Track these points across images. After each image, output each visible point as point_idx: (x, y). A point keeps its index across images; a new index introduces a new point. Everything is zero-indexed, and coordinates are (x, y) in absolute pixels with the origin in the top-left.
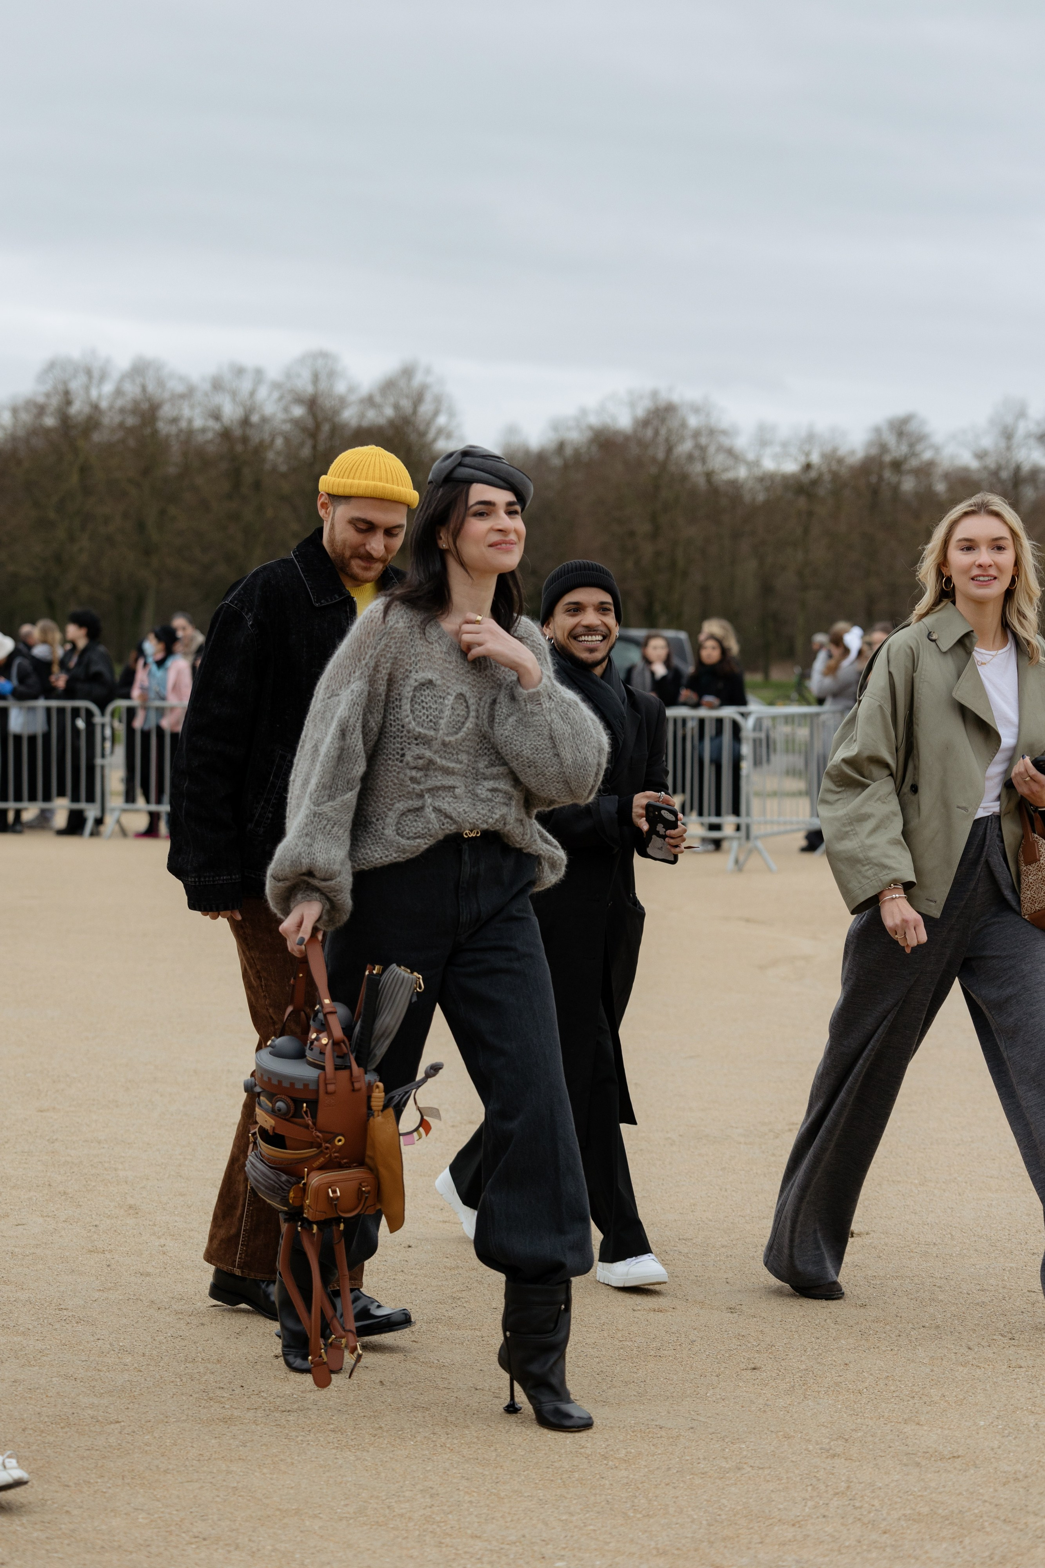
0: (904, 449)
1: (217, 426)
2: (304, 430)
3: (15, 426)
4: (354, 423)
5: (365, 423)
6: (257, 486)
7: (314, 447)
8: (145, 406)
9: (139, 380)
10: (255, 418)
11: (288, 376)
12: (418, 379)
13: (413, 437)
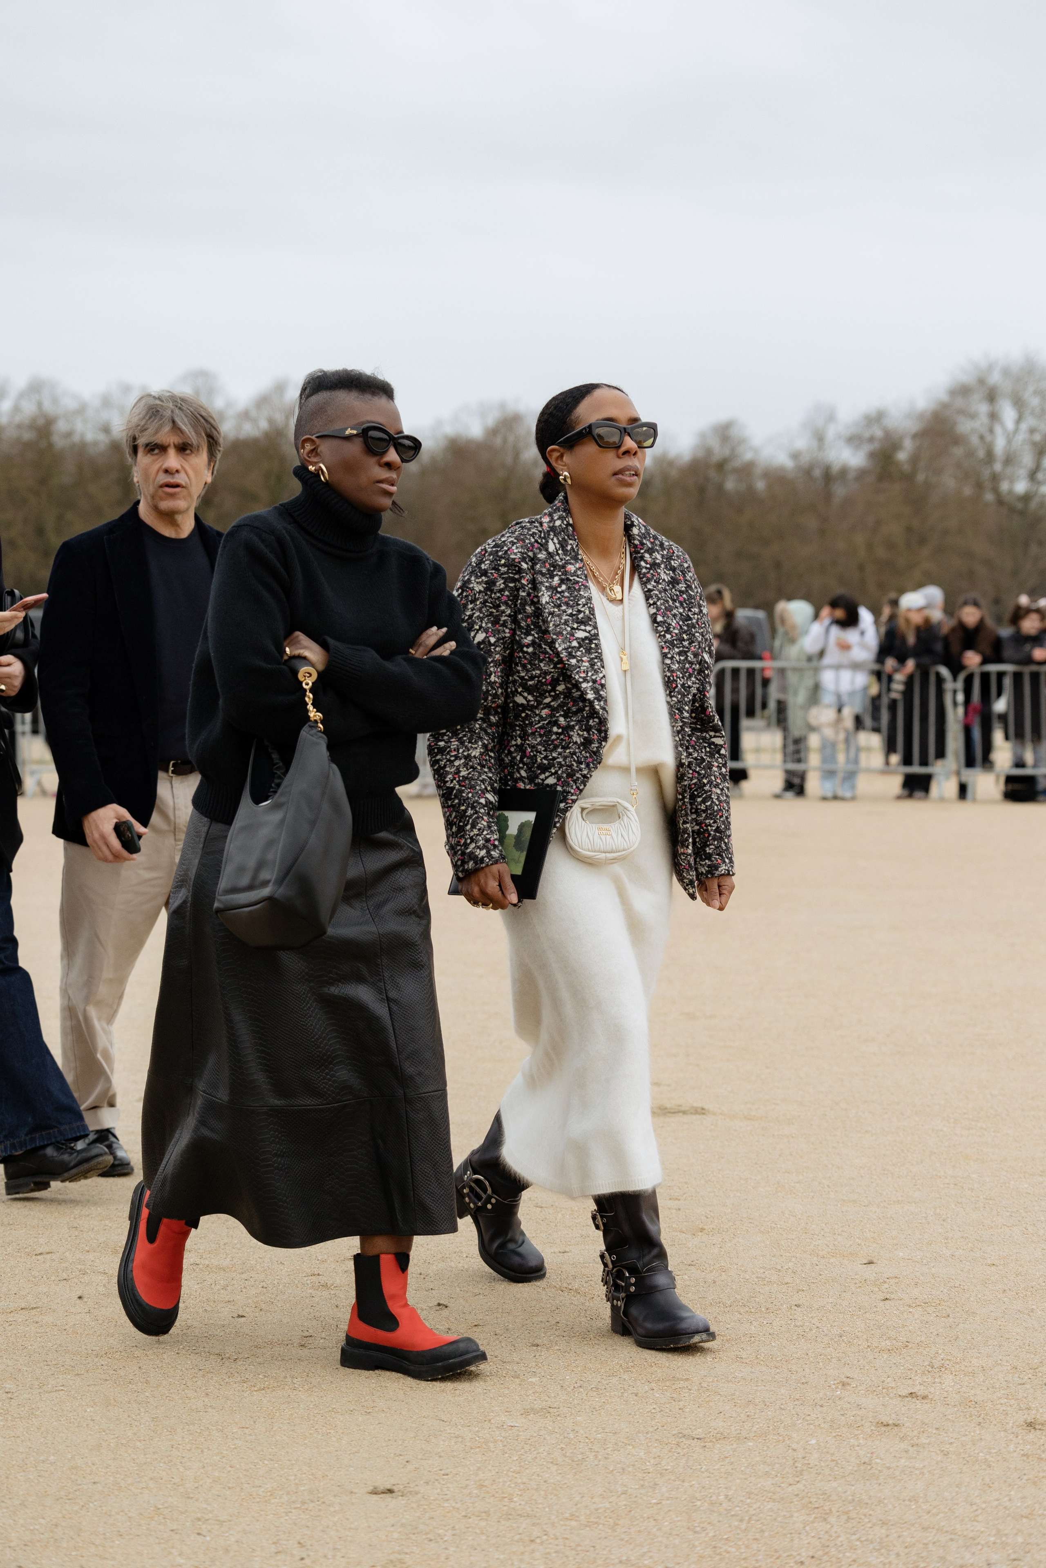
0: (727, 452)
8: (41, 422)
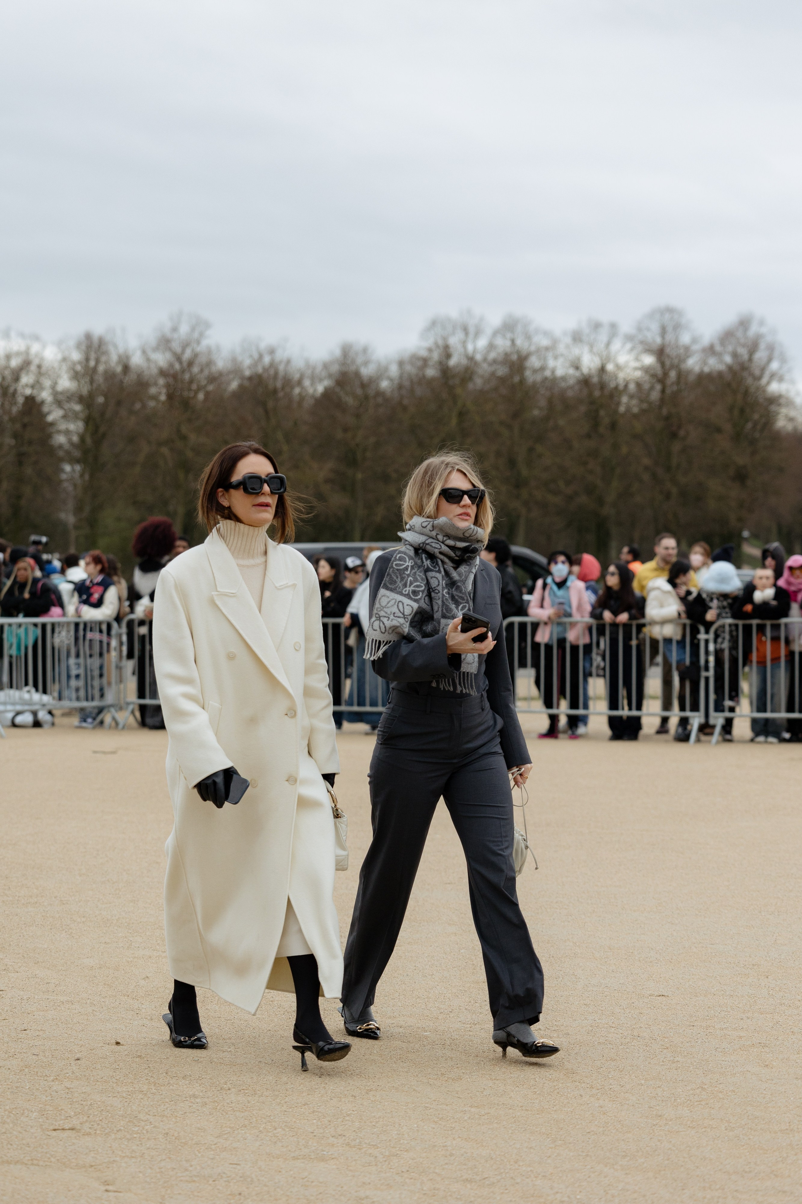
1: (578, 374)
2: (654, 376)
3: (401, 377)
4: (697, 369)
5: (706, 369)
6: (613, 426)
7: (663, 391)
9: (509, 335)
10: (610, 367)
11: (639, 329)
12: (754, 329)
13: (749, 381)
